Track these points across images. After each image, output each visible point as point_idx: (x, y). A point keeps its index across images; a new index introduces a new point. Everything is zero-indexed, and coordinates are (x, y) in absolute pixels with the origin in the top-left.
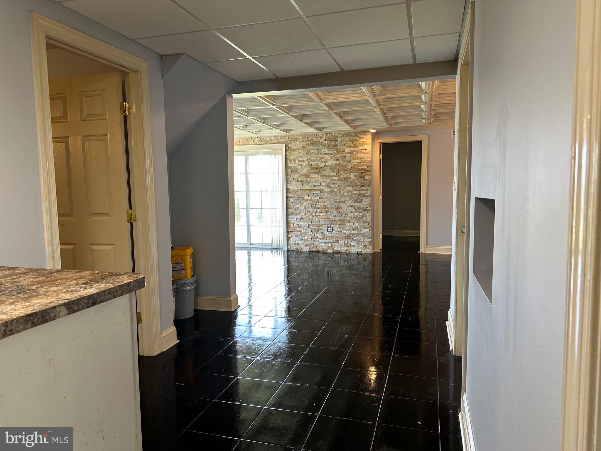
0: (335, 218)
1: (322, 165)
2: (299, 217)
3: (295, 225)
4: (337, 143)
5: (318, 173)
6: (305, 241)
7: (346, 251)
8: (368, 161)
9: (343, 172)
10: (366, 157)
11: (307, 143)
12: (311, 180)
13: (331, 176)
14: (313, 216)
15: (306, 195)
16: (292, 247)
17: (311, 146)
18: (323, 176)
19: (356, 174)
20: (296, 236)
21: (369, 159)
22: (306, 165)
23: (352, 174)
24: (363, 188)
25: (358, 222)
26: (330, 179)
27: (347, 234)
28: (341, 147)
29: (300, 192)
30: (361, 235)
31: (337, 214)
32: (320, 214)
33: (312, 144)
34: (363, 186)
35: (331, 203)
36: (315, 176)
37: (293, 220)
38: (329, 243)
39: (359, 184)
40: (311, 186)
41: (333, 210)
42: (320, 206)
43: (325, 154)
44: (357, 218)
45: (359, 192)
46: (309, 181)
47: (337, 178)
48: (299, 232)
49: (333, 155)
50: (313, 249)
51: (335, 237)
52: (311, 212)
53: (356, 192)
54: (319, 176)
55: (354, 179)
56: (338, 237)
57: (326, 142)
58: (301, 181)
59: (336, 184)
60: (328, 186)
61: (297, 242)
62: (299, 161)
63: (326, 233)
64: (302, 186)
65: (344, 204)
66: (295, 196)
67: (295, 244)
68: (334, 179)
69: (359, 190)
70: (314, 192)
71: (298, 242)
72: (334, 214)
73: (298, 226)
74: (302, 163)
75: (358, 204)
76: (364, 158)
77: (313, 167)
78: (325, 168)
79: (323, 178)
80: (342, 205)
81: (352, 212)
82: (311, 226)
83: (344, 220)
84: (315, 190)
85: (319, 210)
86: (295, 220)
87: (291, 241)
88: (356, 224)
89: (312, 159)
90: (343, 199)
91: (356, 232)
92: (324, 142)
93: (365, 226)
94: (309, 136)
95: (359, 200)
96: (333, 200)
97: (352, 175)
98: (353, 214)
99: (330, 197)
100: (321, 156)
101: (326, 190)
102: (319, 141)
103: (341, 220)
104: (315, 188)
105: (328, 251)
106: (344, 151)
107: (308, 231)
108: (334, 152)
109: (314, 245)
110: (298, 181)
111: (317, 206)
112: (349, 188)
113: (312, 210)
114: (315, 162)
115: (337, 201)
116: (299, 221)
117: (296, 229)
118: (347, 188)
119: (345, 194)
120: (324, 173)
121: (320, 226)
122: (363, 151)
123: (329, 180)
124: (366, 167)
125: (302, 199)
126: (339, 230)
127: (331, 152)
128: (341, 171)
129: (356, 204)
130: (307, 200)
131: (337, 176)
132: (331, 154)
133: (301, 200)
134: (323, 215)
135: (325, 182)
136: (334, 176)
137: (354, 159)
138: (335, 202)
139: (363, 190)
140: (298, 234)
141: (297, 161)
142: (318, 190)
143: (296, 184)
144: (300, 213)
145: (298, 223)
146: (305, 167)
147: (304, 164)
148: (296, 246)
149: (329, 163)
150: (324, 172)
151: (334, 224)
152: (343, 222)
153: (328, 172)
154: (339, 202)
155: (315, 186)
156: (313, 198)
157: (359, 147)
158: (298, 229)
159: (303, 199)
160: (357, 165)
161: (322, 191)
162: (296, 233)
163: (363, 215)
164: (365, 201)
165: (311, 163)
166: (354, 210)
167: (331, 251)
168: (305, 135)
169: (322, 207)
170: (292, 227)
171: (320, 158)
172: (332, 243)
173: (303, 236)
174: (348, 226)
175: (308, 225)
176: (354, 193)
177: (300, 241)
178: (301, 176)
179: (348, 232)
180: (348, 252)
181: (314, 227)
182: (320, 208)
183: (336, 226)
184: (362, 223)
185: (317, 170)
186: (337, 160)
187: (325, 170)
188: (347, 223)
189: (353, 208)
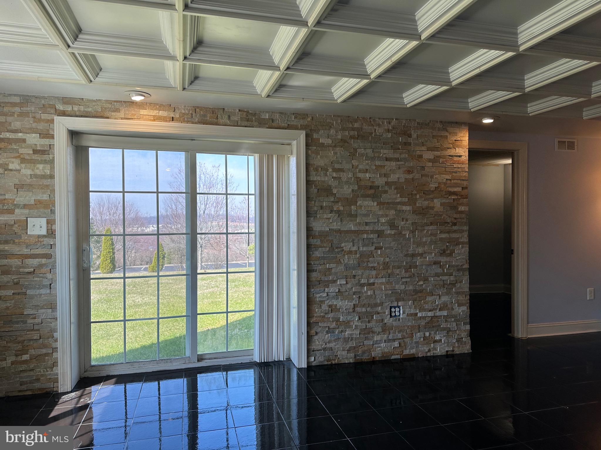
0: (405, 287)
1: (380, 181)
2: (333, 289)
3: (325, 307)
4: (410, 140)
5: (374, 197)
6: (346, 340)
7: (426, 354)
8: (463, 178)
9: (421, 197)
10: (460, 170)
11: (352, 133)
12: (359, 211)
13: (399, 203)
14: (362, 285)
15: (347, 241)
16: (317, 358)
17: (359, 141)
18: (383, 204)
19: (444, 201)
20: (327, 332)
21: (465, 174)
22: (348, 178)
23: (435, 200)
24: (455, 228)
25: (447, 294)
26: (396, 210)
27: (428, 319)
28: (417, 148)
29: (336, 236)
30: (453, 320)
31: (408, 280)
32: (376, 281)
33: (362, 136)
34: (455, 224)
35: (397, 258)
36: (367, 203)
37: (320, 297)
38: (394, 340)
39: (449, 221)
40: (360, 224)
41: (400, 272)
42: (376, 265)
43: (387, 159)
44: (446, 286)
45: (448, 236)
46: (355, 213)
47: (408, 208)
48: (333, 321)
49: (402, 163)
50: (362, 356)
51: (407, 326)
52: (357, 278)
53: (443, 236)
54: (375, 204)
55: (441, 211)
56: (412, 327)
57: (389, 135)
58: (338, 212)
59: (407, 220)
60: (392, 225)
61: (328, 345)
62: (335, 170)
63: (388, 320)
64: (339, 223)
65: (422, 260)
66: (325, 245)
67: (325, 349)
68: (403, 211)
69: (448, 232)
70: (365, 236)
71: (332, 345)
72: (404, 280)
73: (333, 309)
74: (340, 175)
75: (448, 259)
76: (456, 172)
77: (363, 183)
78: (386, 188)
79: (383, 207)
80: (419, 261)
81: (437, 275)
82: (357, 307)
83: (421, 291)
84: (366, 232)
85: (374, 273)
86: (323, 297)
87: (317, 343)
88: (445, 299)
89: (361, 167)
90: (420, 250)
91: (445, 313)
92: (384, 136)
93: (459, 302)
94: (356, 121)
95: (449, 252)
96: (402, 252)
97: (437, 203)
98: (438, 279)
99: (396, 245)
100: (378, 163)
101: (389, 232)
102: (375, 131)
103: (416, 292)
104: (367, 228)
105: (393, 357)
106: (421, 156)
107: (353, 319)
108: (403, 156)
109: (366, 348)
110: (331, 212)
111: (370, 265)
112: (431, 228)
113: (360, 274)
114: (367, 175)
115: (409, 252)
116: (333, 297)
117: (326, 316)
118: (426, 228)
119: (424, 239)
120: (385, 198)
121: (376, 305)
122: (456, 159)
123: (393, 212)
124: (459, 189)
125: (339, 250)
126: (412, 311)
127: (397, 156)
128: (416, 194)
129: (443, 259)
130: (350, 252)
131: (410, 205)
132: (397, 160)
133: (338, 253)
134: (382, 283)
135: (387, 216)
136: (404, 204)
137: (440, 173)
138: (406, 255)
139: (455, 231)
140: (332, 327)
141: (330, 170)
142: (373, 232)
143: (327, 218)
144: (335, 281)
145: (330, 303)
146: (347, 183)
147: (344, 176)
148: (327, 353)
149: (393, 178)
150: (384, 195)
151: (403, 300)
152: (420, 295)
153: (392, 195)
154: (413, 255)
155: (367, 224)
156: (361, 249)
157: (448, 150)
158: (331, 315)
159: (343, 250)
160: (445, 184)
161: (380, 234)
162: (325, 325)
163: (456, 280)
164: (460, 252)
165: (360, 175)
166: (440, 270)
167: (398, 357)
168: (349, 117)
169: (380, 267)
170: (317, 312)
171: (378, 167)
172: (400, 339)
173: (342, 331)
174: (430, 303)
175: (352, 306)
176: (440, 238)
177: (335, 342)
178: (338, 202)
179: (430, 314)
180: (429, 355)
181: (364, 310)
182: (375, 268)
183: (407, 304)
184: (454, 296)
185: (372, 192)
186: (409, 173)
187: (386, 192)
188: (427, 297)
189: (439, 267)
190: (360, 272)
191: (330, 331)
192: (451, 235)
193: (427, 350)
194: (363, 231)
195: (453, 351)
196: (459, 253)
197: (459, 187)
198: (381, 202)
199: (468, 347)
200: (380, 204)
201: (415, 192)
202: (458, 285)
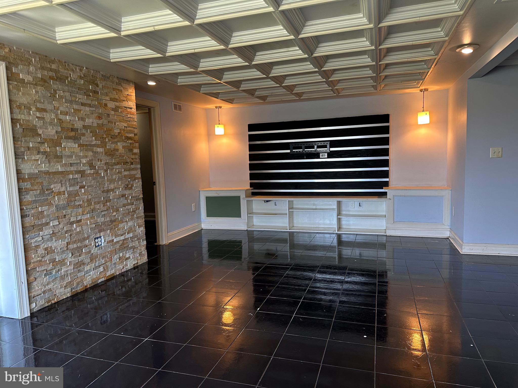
0: (104, 219)
1: (79, 125)
2: (47, 231)
3: (41, 251)
4: (98, 89)
5: (75, 139)
6: (62, 278)
7: (122, 271)
9: (109, 140)
10: (132, 119)
11: (51, 74)
12: (64, 152)
13: (94, 145)
14: (72, 223)
15: (56, 183)
16: (37, 303)
17: (57, 82)
18: (83, 145)
19: (124, 144)
20: (45, 275)
21: (135, 123)
22: (51, 119)
23: (119, 144)
24: (132, 166)
25: (132, 219)
26: (93, 152)
27: (121, 242)
28: (103, 97)
29: (45, 178)
30: (136, 239)
31: (106, 212)
32: (83, 218)
33: (61, 79)
34: (132, 163)
35: (97, 195)
36: (70, 144)
37: (36, 242)
38: (99, 266)
39: (129, 161)
40: (65, 164)
41: (100, 206)
42: (81, 203)
43: (83, 104)
44: (130, 213)
45: (129, 173)
46: (61, 154)
48: (49, 263)
49: (94, 109)
50: (77, 288)
51: (107, 252)
52: (67, 217)
53: (126, 173)
54: (77, 145)
55: (123, 153)
56: (111, 251)
57: (82, 82)
58: (45, 153)
59: (101, 161)
60: (92, 166)
61: (47, 288)
62: (38, 110)
63: (94, 251)
64: (47, 165)
65: (114, 194)
66: (36, 188)
67: (44, 292)
68: (98, 152)
69: (129, 170)
70: (71, 176)
71: (50, 286)
72: (103, 213)
73: (49, 251)
74: (43, 115)
75: (130, 192)
76: (129, 121)
77: (64, 125)
78: (84, 131)
79: (83, 149)
80: (111, 196)
81: (124, 206)
82: (70, 244)
83: (115, 221)
84: (71, 172)
85: (80, 210)
86: (39, 242)
87: (37, 288)
88: (130, 224)
89: (61, 108)
90: (112, 186)
91: (131, 235)
92: (78, 82)
93: (139, 224)
94: (53, 62)
95: (130, 186)
96: (100, 189)
97: (120, 146)
98: (125, 208)
99: (95, 183)
100: (75, 107)
101: (89, 172)
102: (70, 76)
103: (112, 221)
104: (72, 169)
105: (100, 281)
106: (106, 105)
107: (67, 257)
108: (93, 103)
109: (79, 280)
110: (39, 153)
111: (77, 203)
112: (118, 167)
113: (70, 213)
114: (68, 118)
115: (105, 189)
116: (48, 240)
117: (43, 260)
118: (115, 167)
119: (114, 177)
120: (84, 140)
121: (84, 239)
122: (129, 110)
123: (90, 153)
124: (133, 135)
125: (49, 191)
126: (110, 239)
127: (89, 102)
128: (105, 138)
129: (127, 192)
130: (59, 193)
131: (102, 147)
132: (90, 106)
133: (49, 194)
134: (87, 219)
135: (86, 157)
136: (98, 146)
137: (120, 121)
138: (103, 192)
139: (133, 169)
140: (49, 268)
141: (34, 109)
142: (78, 172)
143: (35, 160)
144: (47, 224)
145: (45, 246)
146: (51, 123)
147: (48, 117)
148: (47, 295)
149: (88, 121)
151: (104, 230)
152: (114, 223)
153: (88, 138)
154: (108, 191)
155: (71, 165)
156: (68, 189)
157: (124, 102)
158: (47, 258)
159: (53, 191)
160: (124, 130)
161: (82, 173)
162: (43, 268)
163: (136, 208)
164: (137, 185)
165: (61, 117)
166: (125, 202)
167: (103, 279)
168: (46, 56)
169: (85, 204)
170: (34, 257)
171: (76, 111)
172: (103, 264)
173: (59, 270)
174: (122, 229)
175: (66, 245)
176: (124, 175)
177: (53, 282)
178: (43, 143)
179: (122, 238)
180: (123, 271)
181: (75, 246)
182: (81, 206)
183: (107, 234)
184: (136, 220)
185: (72, 134)
186: (99, 119)
187: (84, 135)
188: (119, 225)
189: (125, 199)
190: (69, 211)
191: (48, 273)
192: (131, 172)
193: (122, 268)
194: (69, 172)
195: (137, 263)
196: (136, 187)
197: (132, 133)
198: (81, 144)
199: (146, 258)
200: (80, 145)
201: (105, 136)
202: (137, 212)
